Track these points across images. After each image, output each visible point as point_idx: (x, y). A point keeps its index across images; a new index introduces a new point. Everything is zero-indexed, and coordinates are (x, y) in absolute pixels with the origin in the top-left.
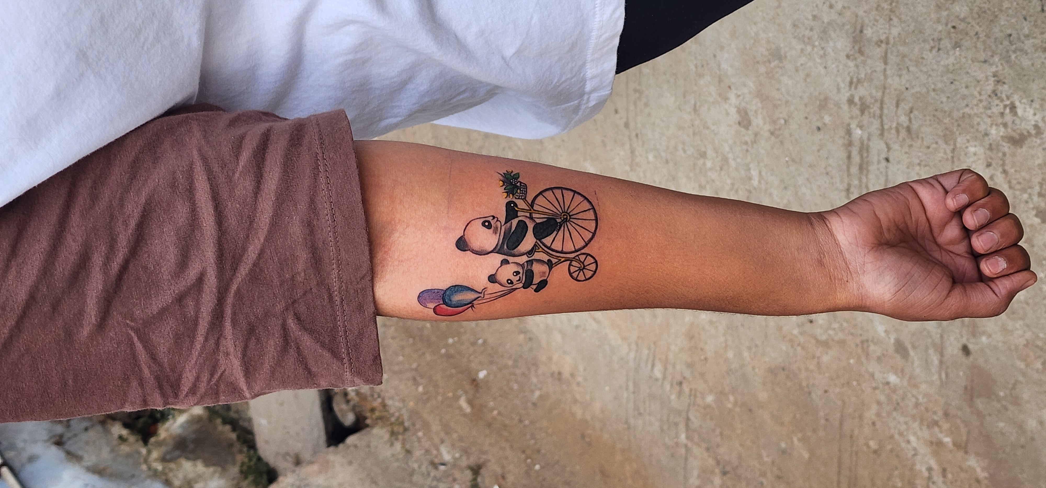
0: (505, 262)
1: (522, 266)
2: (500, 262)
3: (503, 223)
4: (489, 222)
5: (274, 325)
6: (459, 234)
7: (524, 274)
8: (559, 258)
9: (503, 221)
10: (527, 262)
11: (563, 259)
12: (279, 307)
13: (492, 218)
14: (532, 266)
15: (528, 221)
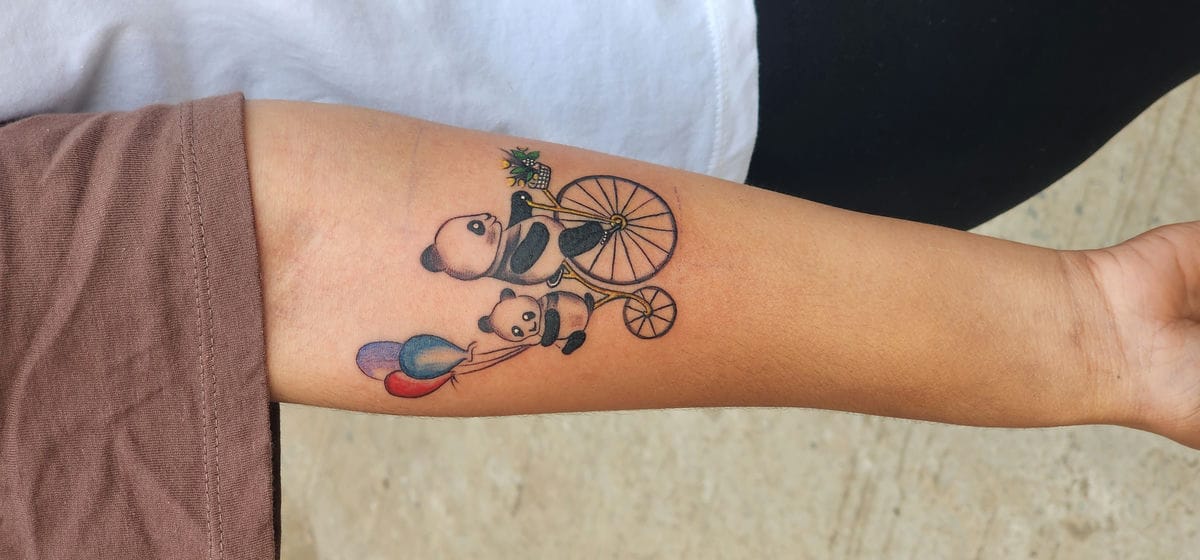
0: (508, 294)
1: (539, 302)
2: (499, 294)
3: (505, 226)
4: (480, 223)
5: (92, 448)
6: (426, 240)
7: (543, 317)
8: (606, 292)
9: (505, 224)
10: (548, 295)
11: (613, 295)
12: (104, 415)
13: (486, 217)
14: (556, 303)
15: (550, 225)
